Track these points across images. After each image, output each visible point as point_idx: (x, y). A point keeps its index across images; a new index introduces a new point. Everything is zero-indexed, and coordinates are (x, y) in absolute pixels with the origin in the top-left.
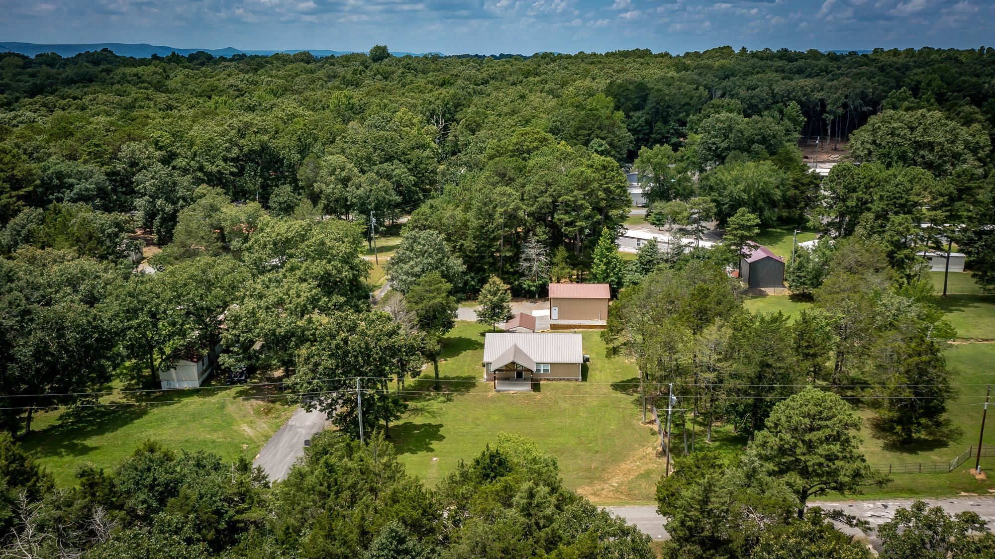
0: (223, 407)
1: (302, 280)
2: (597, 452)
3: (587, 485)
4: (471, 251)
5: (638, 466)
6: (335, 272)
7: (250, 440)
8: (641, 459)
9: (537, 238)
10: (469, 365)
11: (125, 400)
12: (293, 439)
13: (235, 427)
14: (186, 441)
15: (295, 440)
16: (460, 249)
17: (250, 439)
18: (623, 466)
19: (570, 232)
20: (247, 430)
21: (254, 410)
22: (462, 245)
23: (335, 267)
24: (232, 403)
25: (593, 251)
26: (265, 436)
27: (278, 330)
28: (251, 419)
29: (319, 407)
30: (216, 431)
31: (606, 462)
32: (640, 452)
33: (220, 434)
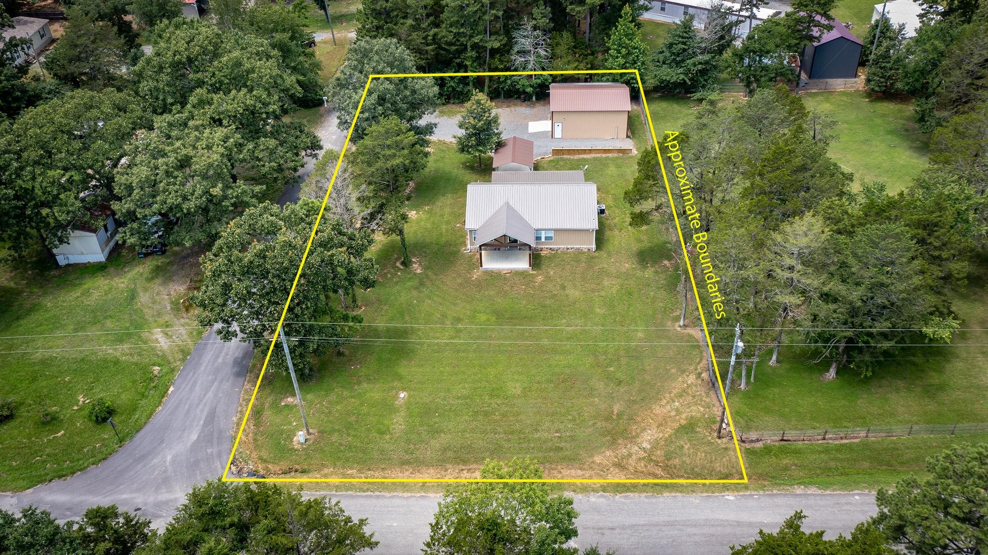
0: (133, 296)
1: (217, 122)
2: (620, 383)
3: (608, 448)
4: (448, 43)
5: (677, 410)
6: (258, 105)
7: (163, 360)
8: (681, 396)
9: (534, 22)
10: (448, 222)
11: (12, 284)
12: (218, 357)
13: (145, 335)
14: (83, 360)
15: (220, 360)
16: (434, 39)
17: (164, 357)
18: (657, 410)
19: (579, 12)
20: (160, 340)
21: (172, 303)
22: (435, 35)
23: (258, 98)
24: (146, 290)
25: (609, 37)
26: (182, 351)
27: (185, 206)
28: (167, 318)
29: (240, 335)
30: (121, 341)
31: (634, 402)
32: (678, 385)
33: (126, 346)
